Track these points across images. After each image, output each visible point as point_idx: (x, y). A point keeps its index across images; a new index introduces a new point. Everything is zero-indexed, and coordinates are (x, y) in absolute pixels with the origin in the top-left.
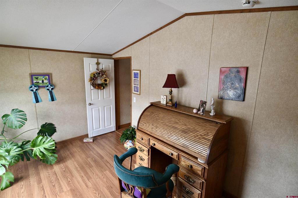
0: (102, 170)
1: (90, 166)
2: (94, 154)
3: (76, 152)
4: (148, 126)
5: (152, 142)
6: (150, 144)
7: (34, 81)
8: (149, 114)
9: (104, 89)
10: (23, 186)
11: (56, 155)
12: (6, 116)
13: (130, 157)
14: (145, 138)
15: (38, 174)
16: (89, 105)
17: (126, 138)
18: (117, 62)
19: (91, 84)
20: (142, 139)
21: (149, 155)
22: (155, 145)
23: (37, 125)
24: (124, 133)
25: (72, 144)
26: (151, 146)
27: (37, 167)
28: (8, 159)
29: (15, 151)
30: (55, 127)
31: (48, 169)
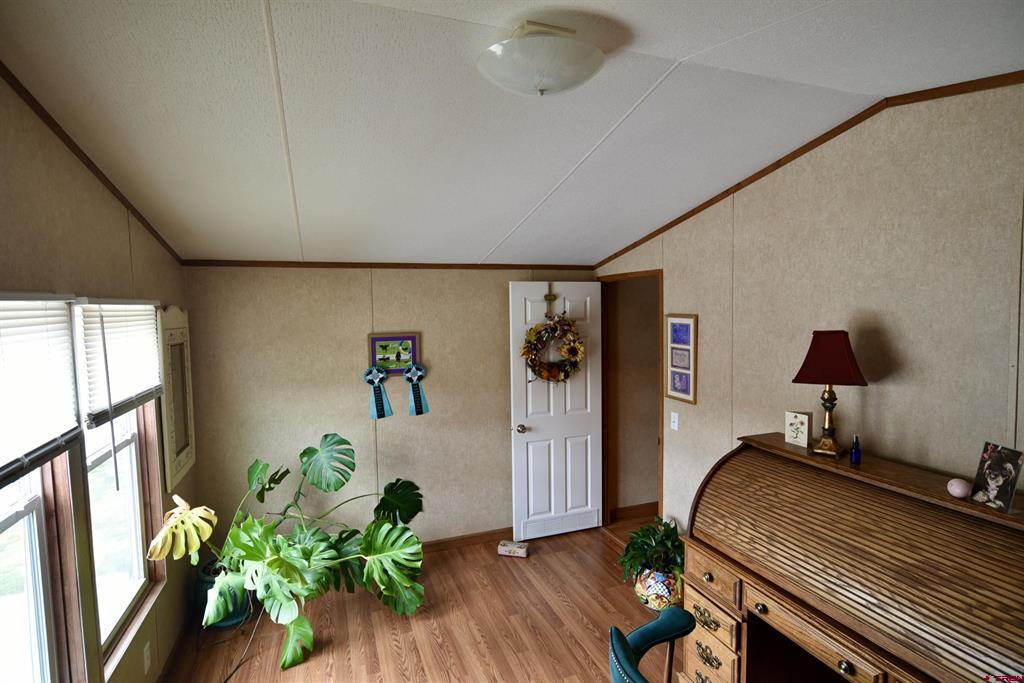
0: (557, 667)
1: (519, 648)
2: (531, 602)
3: (475, 584)
4: (734, 528)
5: (754, 597)
6: (744, 603)
7: (379, 356)
8: (735, 480)
9: (568, 381)
10: (332, 667)
11: (420, 588)
12: (309, 452)
13: (667, 645)
14: (721, 575)
15: (370, 639)
16: (519, 431)
17: (644, 561)
18: (612, 290)
19: (527, 363)
20: (711, 579)
21: (739, 647)
22: (765, 610)
23: (374, 484)
24: (637, 543)
25: (462, 555)
26: (749, 612)
27: (369, 615)
28: (309, 582)
29: (321, 558)
30: (421, 496)
31: (395, 629)
